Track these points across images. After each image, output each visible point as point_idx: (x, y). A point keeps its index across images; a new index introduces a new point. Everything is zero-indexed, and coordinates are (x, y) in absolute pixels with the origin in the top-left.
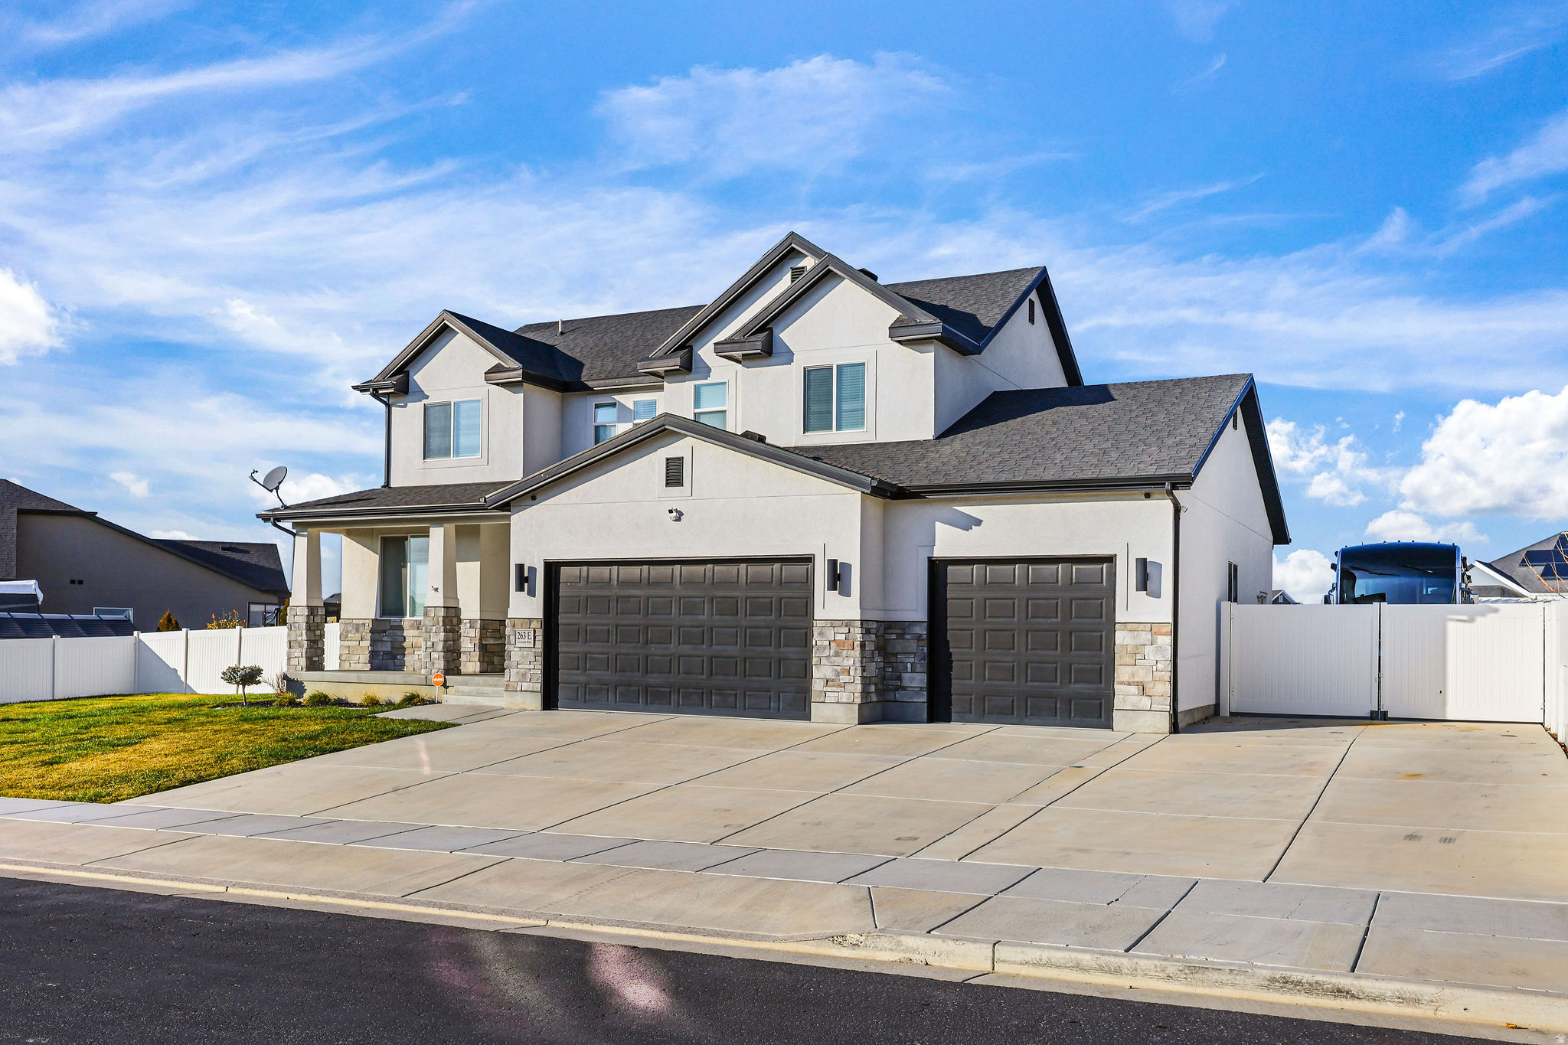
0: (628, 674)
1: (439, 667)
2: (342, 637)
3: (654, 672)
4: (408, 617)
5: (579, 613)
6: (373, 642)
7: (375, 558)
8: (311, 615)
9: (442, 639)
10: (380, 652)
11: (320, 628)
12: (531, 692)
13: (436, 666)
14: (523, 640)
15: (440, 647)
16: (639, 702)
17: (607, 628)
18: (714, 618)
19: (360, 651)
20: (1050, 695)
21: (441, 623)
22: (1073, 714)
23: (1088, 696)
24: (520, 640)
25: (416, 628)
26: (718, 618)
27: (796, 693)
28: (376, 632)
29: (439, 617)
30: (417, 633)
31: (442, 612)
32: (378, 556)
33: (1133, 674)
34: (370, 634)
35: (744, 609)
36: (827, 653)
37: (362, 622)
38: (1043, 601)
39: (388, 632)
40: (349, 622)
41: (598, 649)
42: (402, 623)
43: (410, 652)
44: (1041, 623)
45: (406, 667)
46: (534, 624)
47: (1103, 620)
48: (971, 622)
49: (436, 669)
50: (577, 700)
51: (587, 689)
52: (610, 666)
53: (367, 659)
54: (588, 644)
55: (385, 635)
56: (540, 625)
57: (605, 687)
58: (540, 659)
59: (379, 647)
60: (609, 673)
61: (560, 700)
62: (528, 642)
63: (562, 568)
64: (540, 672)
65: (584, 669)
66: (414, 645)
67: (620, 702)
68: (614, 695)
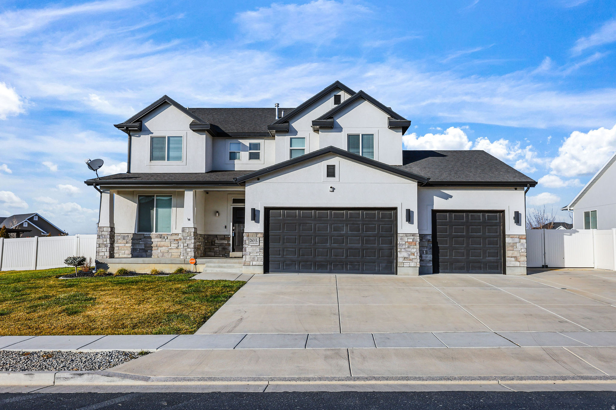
0: (306, 257)
1: (191, 255)
3: (319, 256)
4: (154, 232)
5: (280, 230)
6: (133, 244)
7: (135, 205)
9: (193, 242)
12: (258, 265)
13: (189, 255)
14: (253, 242)
15: (192, 246)
16: (311, 269)
17: (295, 237)
18: (349, 232)
19: (125, 249)
20: (479, 262)
21: (192, 235)
22: (487, 269)
23: (493, 262)
24: (251, 242)
25: (159, 238)
26: (350, 232)
27: (387, 263)
28: (135, 239)
29: (191, 232)
30: (160, 240)
31: (193, 230)
32: (137, 204)
33: (513, 254)
34: (131, 241)
35: (363, 229)
36: (404, 247)
37: (127, 235)
38: (475, 227)
39: (143, 239)
40: (119, 234)
41: (290, 246)
42: (151, 235)
43: (156, 249)
44: (474, 235)
45: (153, 256)
46: (259, 235)
47: (498, 234)
48: (447, 235)
49: (189, 256)
50: (279, 269)
51: (285, 264)
52: (297, 253)
53: (130, 252)
54: (285, 244)
55: (140, 240)
56: (262, 235)
57: (295, 263)
58: (262, 251)
59: (137, 247)
60: (296, 257)
61: (270, 269)
62: (256, 243)
63: (270, 211)
64: (262, 256)
65: (283, 255)
66: (158, 246)
67: (301, 269)
68: (299, 266)
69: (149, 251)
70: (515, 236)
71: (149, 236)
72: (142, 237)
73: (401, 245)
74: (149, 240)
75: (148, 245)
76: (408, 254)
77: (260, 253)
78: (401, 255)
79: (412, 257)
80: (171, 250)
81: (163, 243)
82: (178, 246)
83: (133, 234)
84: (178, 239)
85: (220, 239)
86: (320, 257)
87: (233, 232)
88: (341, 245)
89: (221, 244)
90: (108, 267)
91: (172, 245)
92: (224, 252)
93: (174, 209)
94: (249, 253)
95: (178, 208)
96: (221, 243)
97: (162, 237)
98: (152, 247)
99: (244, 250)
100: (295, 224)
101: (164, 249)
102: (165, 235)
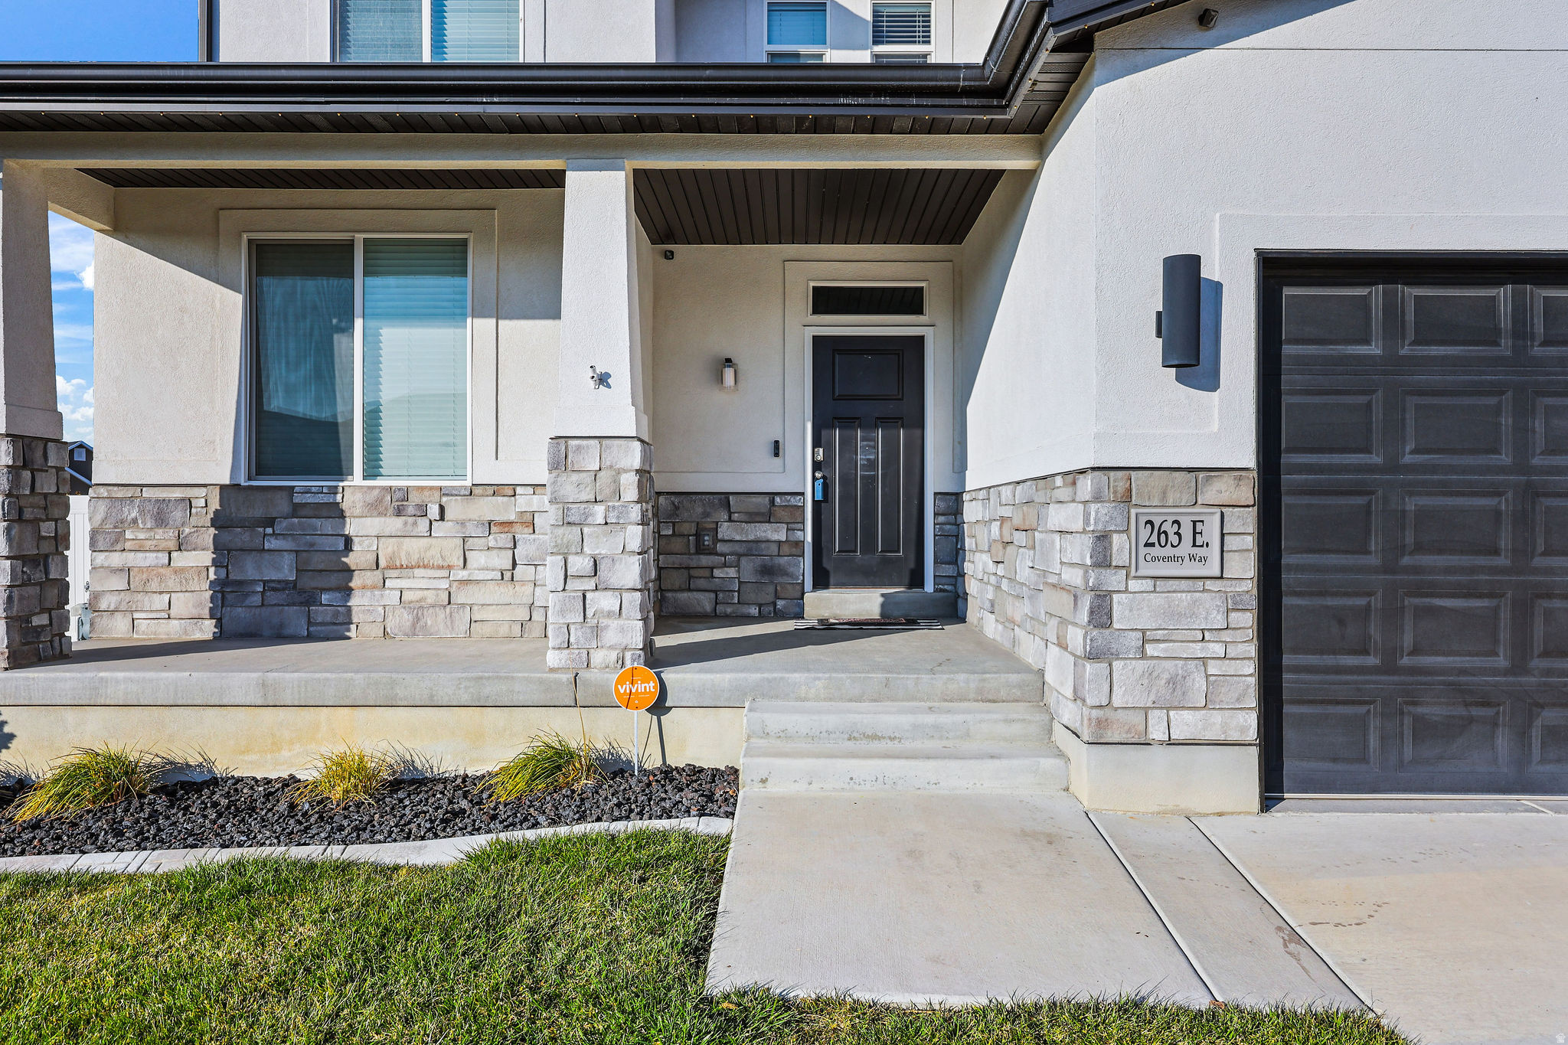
1: (625, 641)
2: (100, 538)
4: (357, 478)
5: (1369, 451)
6: (224, 554)
7: (232, 304)
8: (25, 466)
9: (635, 544)
10: (254, 582)
11: (56, 513)
12: (1216, 744)
13: (611, 636)
14: (1168, 551)
15: (630, 572)
17: (1490, 502)
19: (172, 583)
21: (631, 493)
24: (1156, 551)
25: (391, 511)
28: (237, 523)
29: (619, 472)
30: (395, 524)
31: (634, 456)
32: (241, 296)
34: (212, 531)
37: (178, 493)
39: (285, 523)
40: (129, 492)
41: (1451, 579)
42: (340, 498)
43: (369, 582)
45: (353, 627)
46: (1219, 490)
49: (611, 647)
50: (1364, 759)
51: (1408, 721)
52: (1504, 635)
53: (200, 604)
54: (1406, 560)
55: (269, 530)
56: (1246, 493)
57: (1489, 712)
58: (1247, 620)
59: (250, 570)
60: (1502, 661)
61: (1290, 766)
62: (1192, 558)
63: (1287, 291)
64: (1250, 668)
65: (1391, 654)
66: (382, 563)
67: (1543, 761)
68: (1522, 736)
69: (325, 598)
71: (324, 500)
72: (282, 506)
74: (327, 526)
75: (318, 561)
77: (1226, 636)
80: (471, 587)
81: (412, 548)
82: (514, 564)
83: (223, 487)
84: (512, 517)
85: (743, 517)
87: (814, 479)
89: (753, 547)
90: (7, 729)
91: (477, 559)
92: (771, 589)
93: (478, 329)
94: (1134, 639)
95: (506, 318)
96: (751, 537)
97: (411, 510)
98: (348, 572)
99: (1092, 612)
100: (1492, 401)
101: (423, 584)
102: (426, 493)
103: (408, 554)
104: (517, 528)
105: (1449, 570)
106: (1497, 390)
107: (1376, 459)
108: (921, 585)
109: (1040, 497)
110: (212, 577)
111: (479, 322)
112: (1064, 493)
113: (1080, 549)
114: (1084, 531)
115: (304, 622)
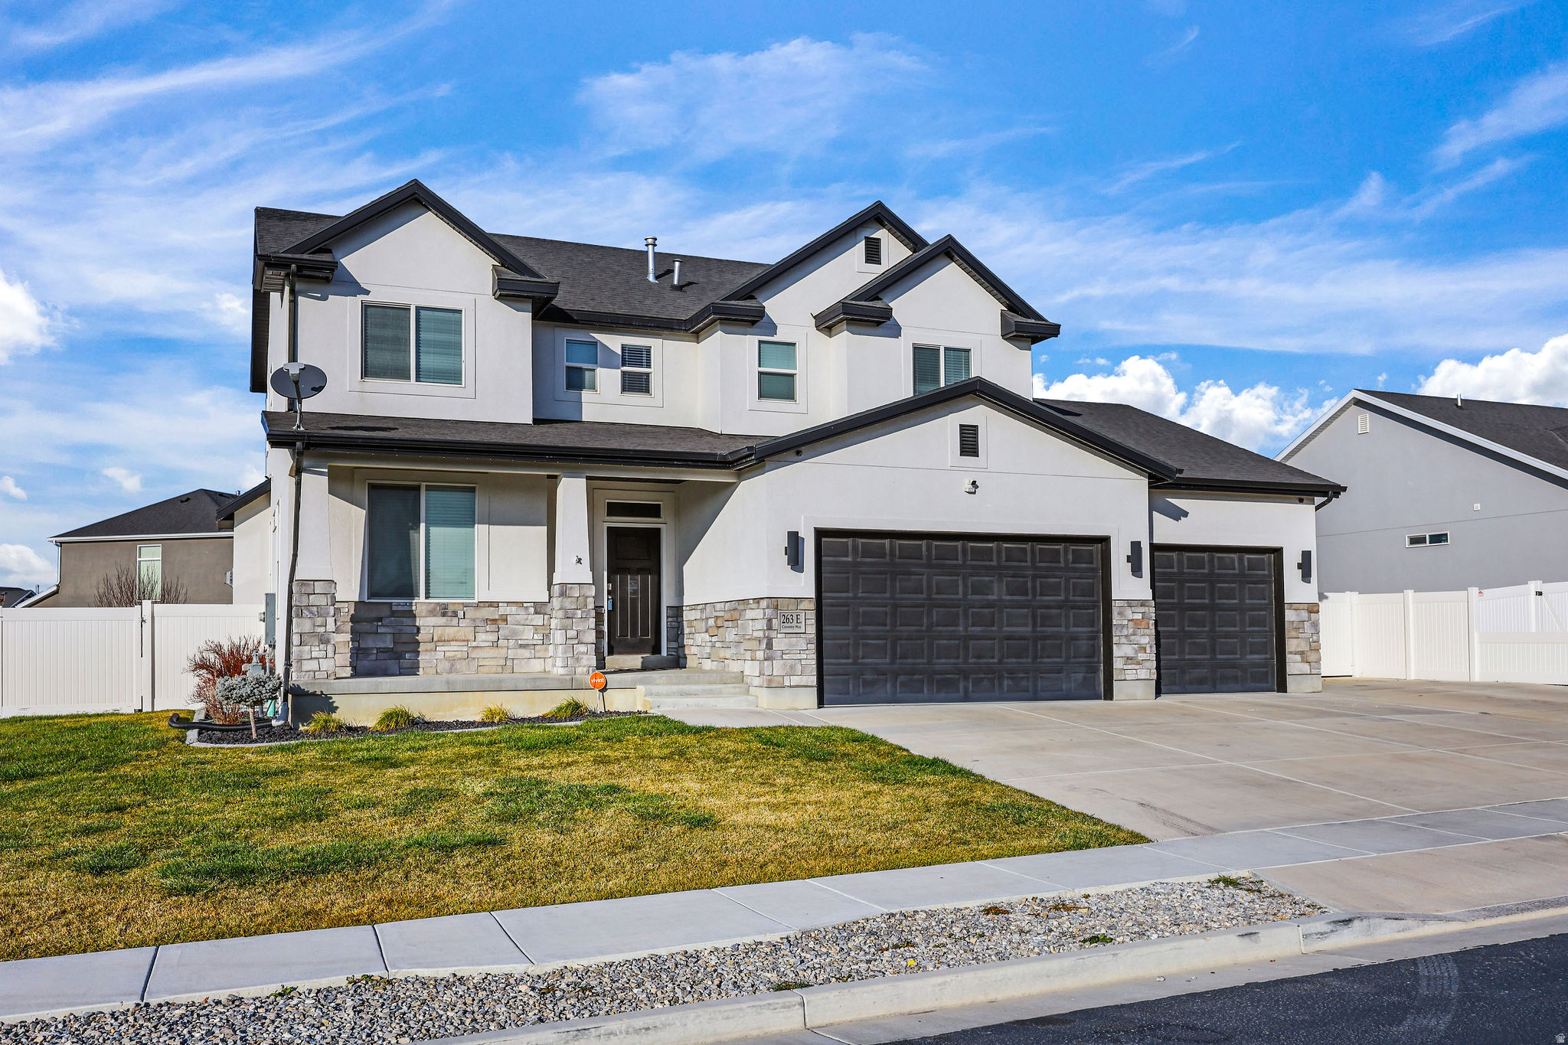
0: (910, 661)
1: (590, 663)
3: (940, 658)
4: (422, 598)
5: (848, 592)
6: (356, 635)
9: (592, 626)
10: (372, 648)
12: (804, 686)
14: (789, 625)
15: (591, 636)
17: (884, 609)
18: (1004, 597)
20: (1234, 666)
22: (1249, 681)
23: (1260, 666)
24: (786, 624)
25: (440, 614)
26: (1009, 597)
27: (1087, 673)
28: (363, 620)
30: (442, 620)
31: (592, 591)
32: (365, 510)
33: (1298, 646)
34: (351, 624)
35: (1034, 588)
36: (1125, 632)
38: (1226, 585)
39: (388, 620)
41: (873, 634)
42: (414, 608)
43: (429, 648)
44: (1224, 604)
45: (421, 669)
46: (804, 605)
47: (1267, 602)
48: (1174, 603)
50: (848, 694)
51: (861, 680)
52: (889, 652)
53: (346, 660)
54: (860, 628)
55: (380, 624)
56: (812, 606)
57: (883, 677)
58: (813, 647)
59: (370, 643)
60: (888, 660)
61: (826, 696)
62: (796, 627)
63: (823, 539)
64: (814, 662)
65: (856, 658)
66: (435, 639)
67: (900, 693)
68: (894, 686)
69: (407, 656)
70: (1302, 606)
71: (406, 608)
72: (386, 611)
73: (1119, 629)
74: (407, 621)
75: (404, 638)
76: (1134, 648)
77: (807, 652)
78: (1121, 651)
79: (1141, 656)
80: (478, 650)
81: (450, 632)
82: (498, 639)
83: (356, 602)
84: (497, 617)
86: (943, 661)
87: (608, 599)
88: (990, 628)
91: (481, 637)
93: (480, 529)
94: (779, 653)
95: (493, 525)
97: (450, 614)
98: (418, 643)
99: (767, 644)
100: (884, 576)
101: (455, 649)
102: (456, 605)
103: (448, 634)
104: (500, 622)
105: (873, 631)
106: (885, 573)
107: (851, 595)
108: (659, 652)
109: (741, 607)
110: (351, 646)
111: (481, 526)
112: (754, 606)
113: (763, 624)
114: (764, 618)
115: (397, 667)
